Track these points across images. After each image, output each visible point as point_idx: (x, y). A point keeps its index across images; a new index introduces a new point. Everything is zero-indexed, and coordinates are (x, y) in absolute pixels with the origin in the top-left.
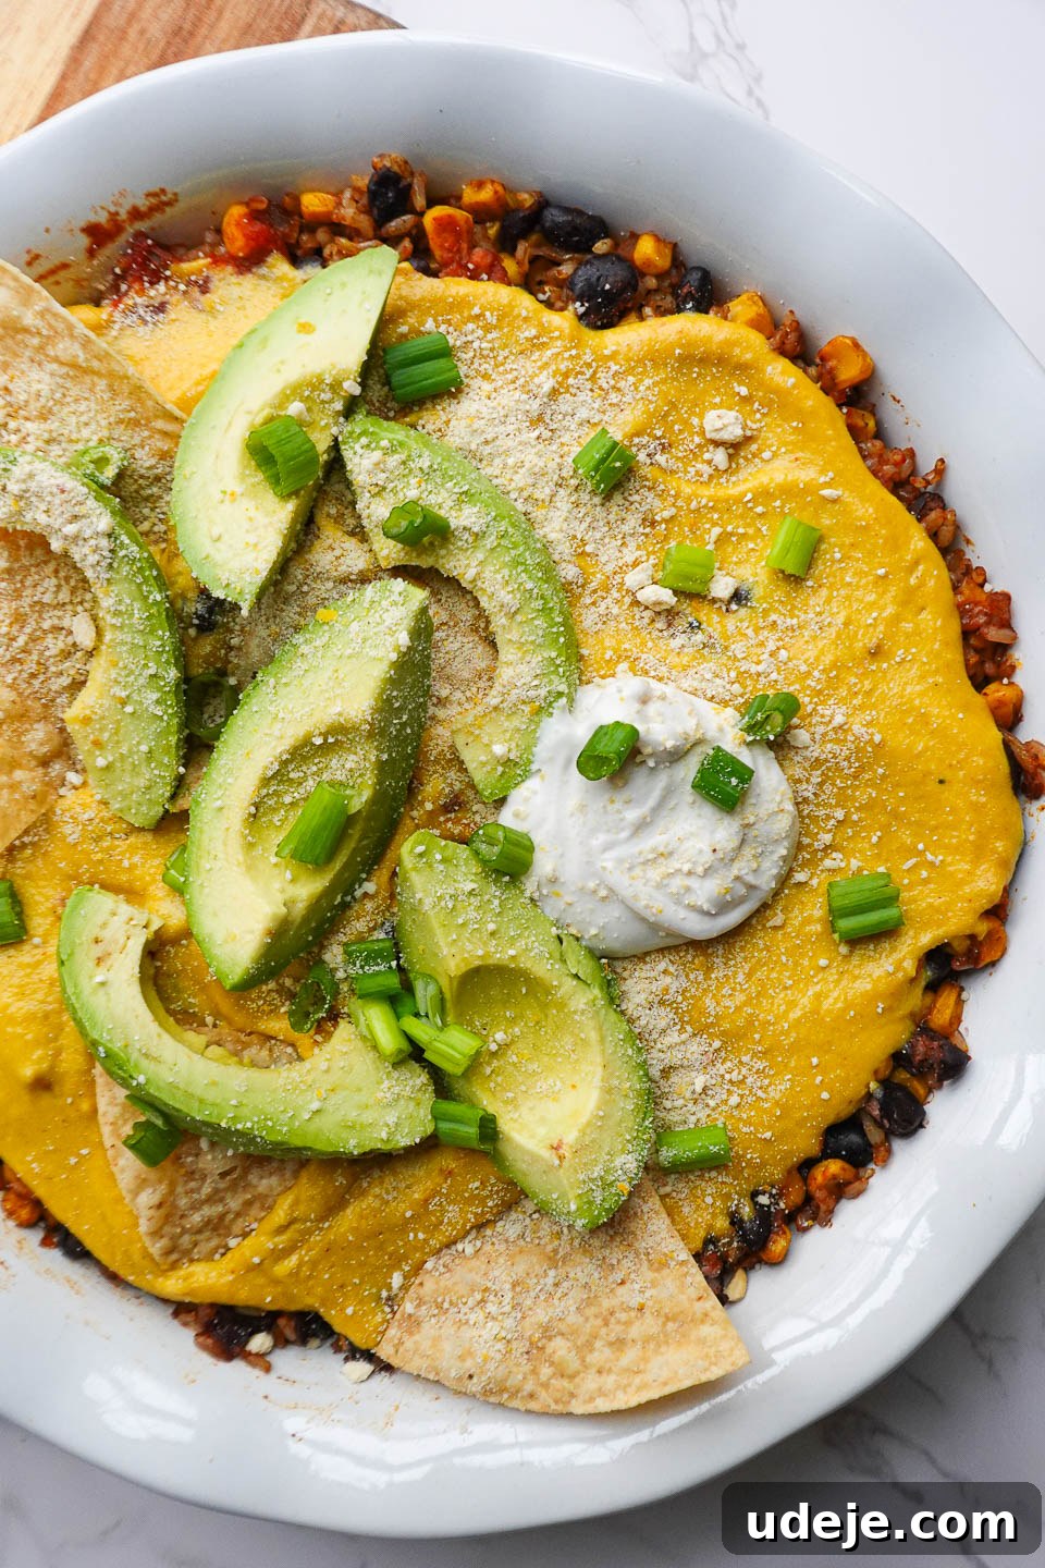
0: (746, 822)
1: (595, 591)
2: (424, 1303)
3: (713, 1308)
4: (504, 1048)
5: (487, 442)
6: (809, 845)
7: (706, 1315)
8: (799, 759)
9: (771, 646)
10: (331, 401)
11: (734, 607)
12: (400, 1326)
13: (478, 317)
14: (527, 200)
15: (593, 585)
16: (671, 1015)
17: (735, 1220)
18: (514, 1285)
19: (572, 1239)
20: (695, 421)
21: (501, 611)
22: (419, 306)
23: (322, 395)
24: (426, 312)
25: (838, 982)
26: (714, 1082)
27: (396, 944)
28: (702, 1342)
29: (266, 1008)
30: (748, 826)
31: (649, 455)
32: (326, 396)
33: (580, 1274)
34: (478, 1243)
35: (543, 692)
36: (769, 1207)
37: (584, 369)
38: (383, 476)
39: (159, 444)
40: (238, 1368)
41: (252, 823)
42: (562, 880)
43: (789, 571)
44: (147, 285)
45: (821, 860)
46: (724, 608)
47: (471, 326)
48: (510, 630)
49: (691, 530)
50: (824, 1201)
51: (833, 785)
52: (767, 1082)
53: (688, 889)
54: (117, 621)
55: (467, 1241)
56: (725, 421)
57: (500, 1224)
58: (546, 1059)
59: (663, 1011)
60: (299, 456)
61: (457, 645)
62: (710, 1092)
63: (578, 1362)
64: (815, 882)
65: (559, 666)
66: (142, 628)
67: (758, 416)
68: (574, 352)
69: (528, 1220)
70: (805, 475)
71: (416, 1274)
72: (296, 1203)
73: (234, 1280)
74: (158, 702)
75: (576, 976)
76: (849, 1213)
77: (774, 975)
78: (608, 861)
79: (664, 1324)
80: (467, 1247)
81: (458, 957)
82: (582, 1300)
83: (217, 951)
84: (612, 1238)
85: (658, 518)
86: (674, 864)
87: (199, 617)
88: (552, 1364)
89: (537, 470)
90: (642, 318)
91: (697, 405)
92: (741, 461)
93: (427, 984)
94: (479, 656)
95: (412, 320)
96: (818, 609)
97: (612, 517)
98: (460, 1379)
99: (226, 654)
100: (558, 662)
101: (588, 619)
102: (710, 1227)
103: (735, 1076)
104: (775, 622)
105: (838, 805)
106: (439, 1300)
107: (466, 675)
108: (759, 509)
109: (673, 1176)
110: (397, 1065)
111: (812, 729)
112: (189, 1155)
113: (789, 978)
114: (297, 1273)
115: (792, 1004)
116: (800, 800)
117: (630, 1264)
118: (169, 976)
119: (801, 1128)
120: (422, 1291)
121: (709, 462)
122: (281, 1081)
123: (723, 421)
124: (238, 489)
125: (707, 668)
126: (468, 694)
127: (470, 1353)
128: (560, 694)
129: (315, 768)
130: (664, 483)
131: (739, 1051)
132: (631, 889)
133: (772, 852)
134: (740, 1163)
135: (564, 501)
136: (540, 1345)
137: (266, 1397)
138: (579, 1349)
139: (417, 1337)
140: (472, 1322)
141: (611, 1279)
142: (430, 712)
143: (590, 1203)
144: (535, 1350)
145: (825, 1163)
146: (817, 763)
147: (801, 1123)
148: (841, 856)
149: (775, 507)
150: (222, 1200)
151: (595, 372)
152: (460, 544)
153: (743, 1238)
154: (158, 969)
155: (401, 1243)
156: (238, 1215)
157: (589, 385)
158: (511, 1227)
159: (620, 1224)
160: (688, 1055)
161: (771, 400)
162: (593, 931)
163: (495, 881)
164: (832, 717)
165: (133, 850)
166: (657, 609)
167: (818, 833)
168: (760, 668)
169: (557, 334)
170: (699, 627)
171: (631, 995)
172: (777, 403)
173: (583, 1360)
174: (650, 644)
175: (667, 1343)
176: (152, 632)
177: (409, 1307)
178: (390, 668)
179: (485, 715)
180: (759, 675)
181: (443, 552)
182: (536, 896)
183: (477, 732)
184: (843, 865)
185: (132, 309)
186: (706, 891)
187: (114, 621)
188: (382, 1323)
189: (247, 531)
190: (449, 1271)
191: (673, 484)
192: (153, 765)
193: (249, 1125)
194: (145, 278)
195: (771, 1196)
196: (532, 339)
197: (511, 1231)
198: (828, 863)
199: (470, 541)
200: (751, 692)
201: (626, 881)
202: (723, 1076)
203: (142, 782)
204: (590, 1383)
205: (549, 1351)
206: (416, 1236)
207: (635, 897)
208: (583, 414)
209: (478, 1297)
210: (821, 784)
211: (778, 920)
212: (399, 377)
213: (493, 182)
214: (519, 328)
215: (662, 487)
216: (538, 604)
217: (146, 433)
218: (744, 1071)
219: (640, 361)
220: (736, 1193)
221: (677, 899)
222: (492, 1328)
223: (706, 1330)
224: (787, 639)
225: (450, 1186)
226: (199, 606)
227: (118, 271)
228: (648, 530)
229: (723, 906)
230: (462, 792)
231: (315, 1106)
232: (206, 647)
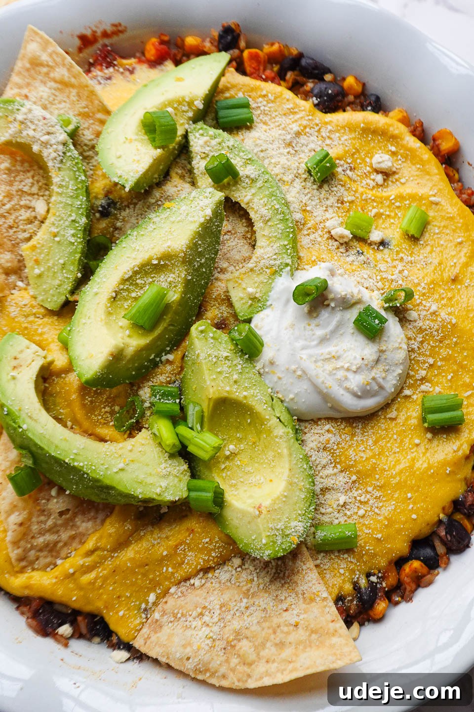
0: (381, 348)
1: (310, 229)
2: (166, 614)
3: (341, 627)
4: (233, 455)
5: (262, 151)
6: (413, 376)
7: (336, 631)
8: (411, 327)
9: (400, 268)
10: (186, 112)
11: (381, 248)
12: (150, 626)
13: (264, 96)
14: (295, 52)
15: (309, 225)
16: (330, 457)
17: (356, 586)
18: (221, 607)
19: (259, 584)
20: (368, 160)
21: (260, 220)
22: (236, 86)
23: (183, 107)
24: (240, 90)
25: (424, 454)
26: (350, 501)
27: (181, 390)
28: (332, 646)
29: (102, 421)
30: (382, 351)
31: (344, 171)
32: (185, 108)
33: (261, 603)
34: (203, 581)
35: (278, 262)
36: (376, 583)
37: (315, 127)
38: (208, 148)
39: (97, 127)
40: (48, 642)
41: (112, 302)
42: (277, 363)
43: (411, 233)
44: (104, 67)
45: (419, 386)
46: (376, 248)
47: (260, 99)
48: (264, 230)
49: (362, 209)
50: (408, 584)
51: (429, 344)
52: (381, 504)
53: (346, 379)
54: (60, 190)
55: (197, 579)
56: (384, 159)
57: (217, 571)
58: (256, 465)
59: (325, 454)
60: (168, 125)
61: (234, 243)
62: (348, 507)
63: (255, 655)
64: (415, 397)
65: (288, 249)
66: (72, 194)
67: (400, 162)
68: (310, 117)
69: (234, 572)
70: (422, 191)
71: (164, 596)
72: (101, 538)
73: (55, 584)
74: (73, 235)
75: (278, 418)
76: (423, 596)
77: (389, 445)
78: (304, 354)
79: (310, 635)
80: (196, 582)
81: (215, 388)
82: (262, 618)
83: (80, 363)
84: (283, 586)
85: (345, 199)
86: (339, 364)
87: (102, 206)
88: (239, 656)
89: (286, 166)
90: (344, 111)
91: (369, 153)
92: (390, 183)
93: (195, 407)
94: (245, 250)
95: (232, 92)
96: (425, 255)
97: (322, 196)
98: (181, 659)
99: (113, 232)
100: (288, 247)
101: (305, 241)
102: (341, 588)
103: (362, 499)
104: (402, 258)
105: (430, 356)
106: (175, 612)
107: (237, 257)
108: (398, 204)
109: (322, 554)
110: (172, 456)
111: (419, 313)
112: (44, 499)
113: (398, 447)
114: (94, 583)
115: (398, 462)
116: (410, 349)
117: (292, 600)
118: (52, 395)
119: (399, 535)
120: (166, 607)
121: (374, 180)
122: (104, 450)
123: (382, 159)
124: (134, 137)
125: (365, 273)
126: (237, 268)
127: (190, 644)
128: (287, 265)
129: (151, 280)
130: (350, 184)
131: (367, 484)
132: (315, 371)
133: (394, 371)
134: (362, 551)
135: (298, 184)
136: (233, 643)
137: (62, 660)
138: (256, 648)
139: (159, 635)
140: (193, 627)
141: (280, 607)
142: (216, 275)
143: (274, 543)
144: (229, 647)
145: (410, 562)
146: (421, 330)
147: (399, 531)
148: (430, 385)
149: (405, 205)
150: (57, 532)
151: (320, 129)
152: (243, 184)
153: (360, 599)
154: (46, 388)
155: (158, 574)
156: (65, 544)
157: (316, 134)
158: (223, 574)
159: (288, 578)
160: (337, 483)
161: (407, 155)
162: (291, 396)
163: (241, 357)
164: (430, 307)
165: (44, 325)
166: (341, 241)
167: (418, 370)
168: (393, 277)
169: (303, 108)
170: (362, 253)
171: (308, 442)
172: (411, 156)
173: (258, 654)
174: (336, 258)
175: (310, 646)
176: (77, 197)
177: (157, 615)
178: (200, 227)
179: (245, 273)
180: (392, 281)
181: (234, 188)
182: (262, 371)
183: (240, 281)
184: (431, 390)
185: (95, 77)
186: (356, 381)
187: (58, 190)
188: (139, 624)
189: (135, 155)
190: (184, 596)
191: (354, 186)
192: (64, 271)
193: (81, 464)
194: (104, 65)
195: (378, 577)
196: (290, 109)
197: (223, 577)
198: (423, 387)
199: (249, 183)
200: (388, 289)
201: (313, 366)
202: (355, 498)
203: (57, 282)
204: (261, 668)
205: (237, 648)
206: (167, 570)
207: (317, 376)
208: (312, 146)
209: (199, 610)
210: (422, 342)
211: (393, 414)
212: (222, 113)
213: (279, 43)
214: (284, 104)
215: (349, 186)
216: (280, 217)
217: (91, 121)
218: (368, 496)
219: (343, 127)
220: (358, 570)
221: (340, 382)
222: (206, 631)
223: (335, 640)
224: (408, 267)
225: (192, 539)
226: (103, 201)
227: (91, 61)
228: (339, 205)
229: (365, 393)
230: (227, 318)
231: (121, 466)
232: (103, 224)
